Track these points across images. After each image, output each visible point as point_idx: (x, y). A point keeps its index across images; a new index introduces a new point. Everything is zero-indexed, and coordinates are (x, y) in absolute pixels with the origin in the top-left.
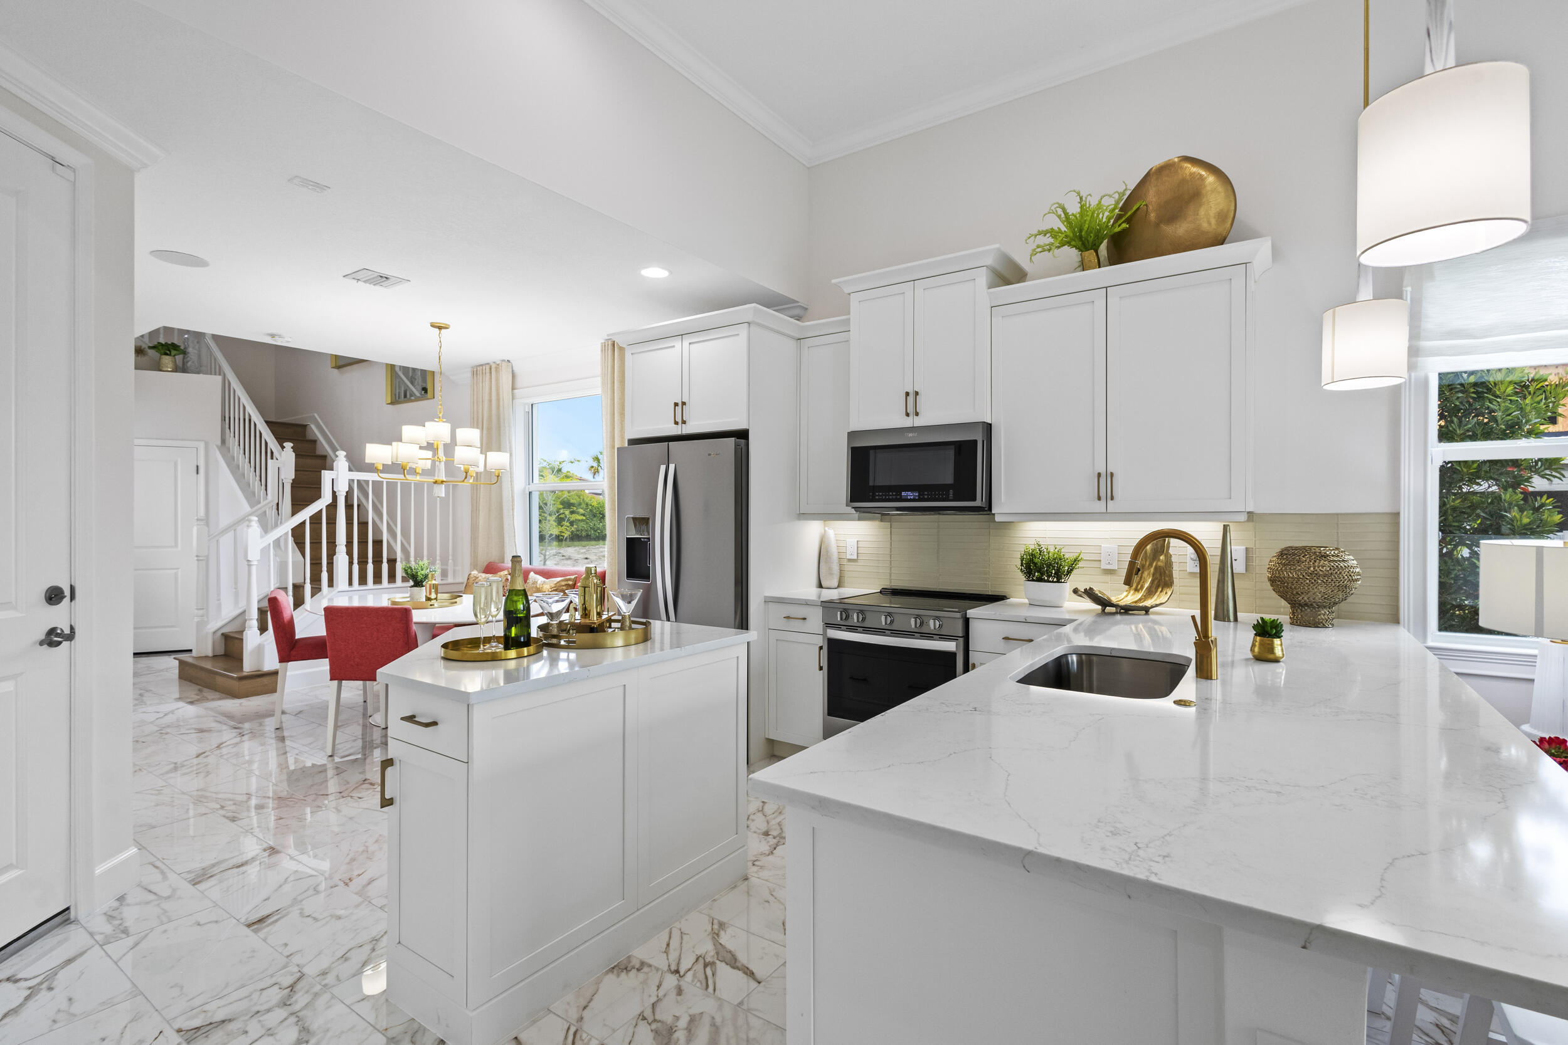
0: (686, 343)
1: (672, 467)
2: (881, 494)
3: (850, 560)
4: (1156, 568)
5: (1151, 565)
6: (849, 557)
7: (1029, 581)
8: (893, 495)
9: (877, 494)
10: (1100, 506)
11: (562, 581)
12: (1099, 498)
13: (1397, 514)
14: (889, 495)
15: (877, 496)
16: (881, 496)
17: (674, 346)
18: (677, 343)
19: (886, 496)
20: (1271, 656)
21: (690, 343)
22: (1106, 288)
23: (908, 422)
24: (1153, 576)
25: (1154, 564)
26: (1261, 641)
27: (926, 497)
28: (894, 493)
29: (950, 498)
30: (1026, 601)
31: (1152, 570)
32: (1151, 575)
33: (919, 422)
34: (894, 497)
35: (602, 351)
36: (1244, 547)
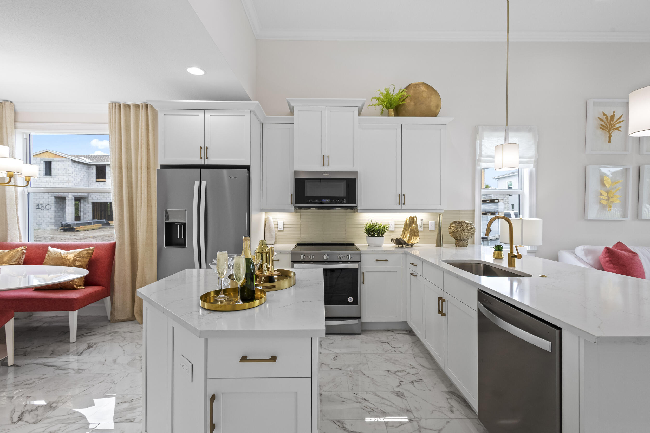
0: (207, 115)
1: (204, 183)
2: (311, 200)
3: (279, 231)
4: (411, 230)
5: (409, 228)
6: (279, 229)
7: (369, 236)
8: (317, 201)
9: (309, 200)
10: (399, 207)
11: (84, 251)
12: (399, 204)
13: (474, 210)
14: (315, 201)
15: (310, 201)
16: (311, 201)
17: (199, 115)
18: (202, 114)
19: (314, 201)
20: (500, 257)
21: (210, 115)
22: (402, 124)
23: (323, 169)
24: (410, 233)
25: (410, 228)
26: (497, 252)
27: (333, 202)
28: (318, 200)
29: (345, 203)
30: (367, 244)
31: (409, 230)
32: (409, 232)
33: (329, 169)
34: (318, 202)
35: (110, 108)
36: (434, 221)
